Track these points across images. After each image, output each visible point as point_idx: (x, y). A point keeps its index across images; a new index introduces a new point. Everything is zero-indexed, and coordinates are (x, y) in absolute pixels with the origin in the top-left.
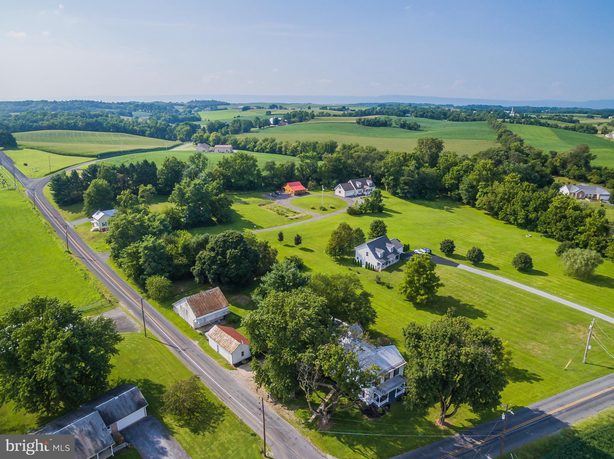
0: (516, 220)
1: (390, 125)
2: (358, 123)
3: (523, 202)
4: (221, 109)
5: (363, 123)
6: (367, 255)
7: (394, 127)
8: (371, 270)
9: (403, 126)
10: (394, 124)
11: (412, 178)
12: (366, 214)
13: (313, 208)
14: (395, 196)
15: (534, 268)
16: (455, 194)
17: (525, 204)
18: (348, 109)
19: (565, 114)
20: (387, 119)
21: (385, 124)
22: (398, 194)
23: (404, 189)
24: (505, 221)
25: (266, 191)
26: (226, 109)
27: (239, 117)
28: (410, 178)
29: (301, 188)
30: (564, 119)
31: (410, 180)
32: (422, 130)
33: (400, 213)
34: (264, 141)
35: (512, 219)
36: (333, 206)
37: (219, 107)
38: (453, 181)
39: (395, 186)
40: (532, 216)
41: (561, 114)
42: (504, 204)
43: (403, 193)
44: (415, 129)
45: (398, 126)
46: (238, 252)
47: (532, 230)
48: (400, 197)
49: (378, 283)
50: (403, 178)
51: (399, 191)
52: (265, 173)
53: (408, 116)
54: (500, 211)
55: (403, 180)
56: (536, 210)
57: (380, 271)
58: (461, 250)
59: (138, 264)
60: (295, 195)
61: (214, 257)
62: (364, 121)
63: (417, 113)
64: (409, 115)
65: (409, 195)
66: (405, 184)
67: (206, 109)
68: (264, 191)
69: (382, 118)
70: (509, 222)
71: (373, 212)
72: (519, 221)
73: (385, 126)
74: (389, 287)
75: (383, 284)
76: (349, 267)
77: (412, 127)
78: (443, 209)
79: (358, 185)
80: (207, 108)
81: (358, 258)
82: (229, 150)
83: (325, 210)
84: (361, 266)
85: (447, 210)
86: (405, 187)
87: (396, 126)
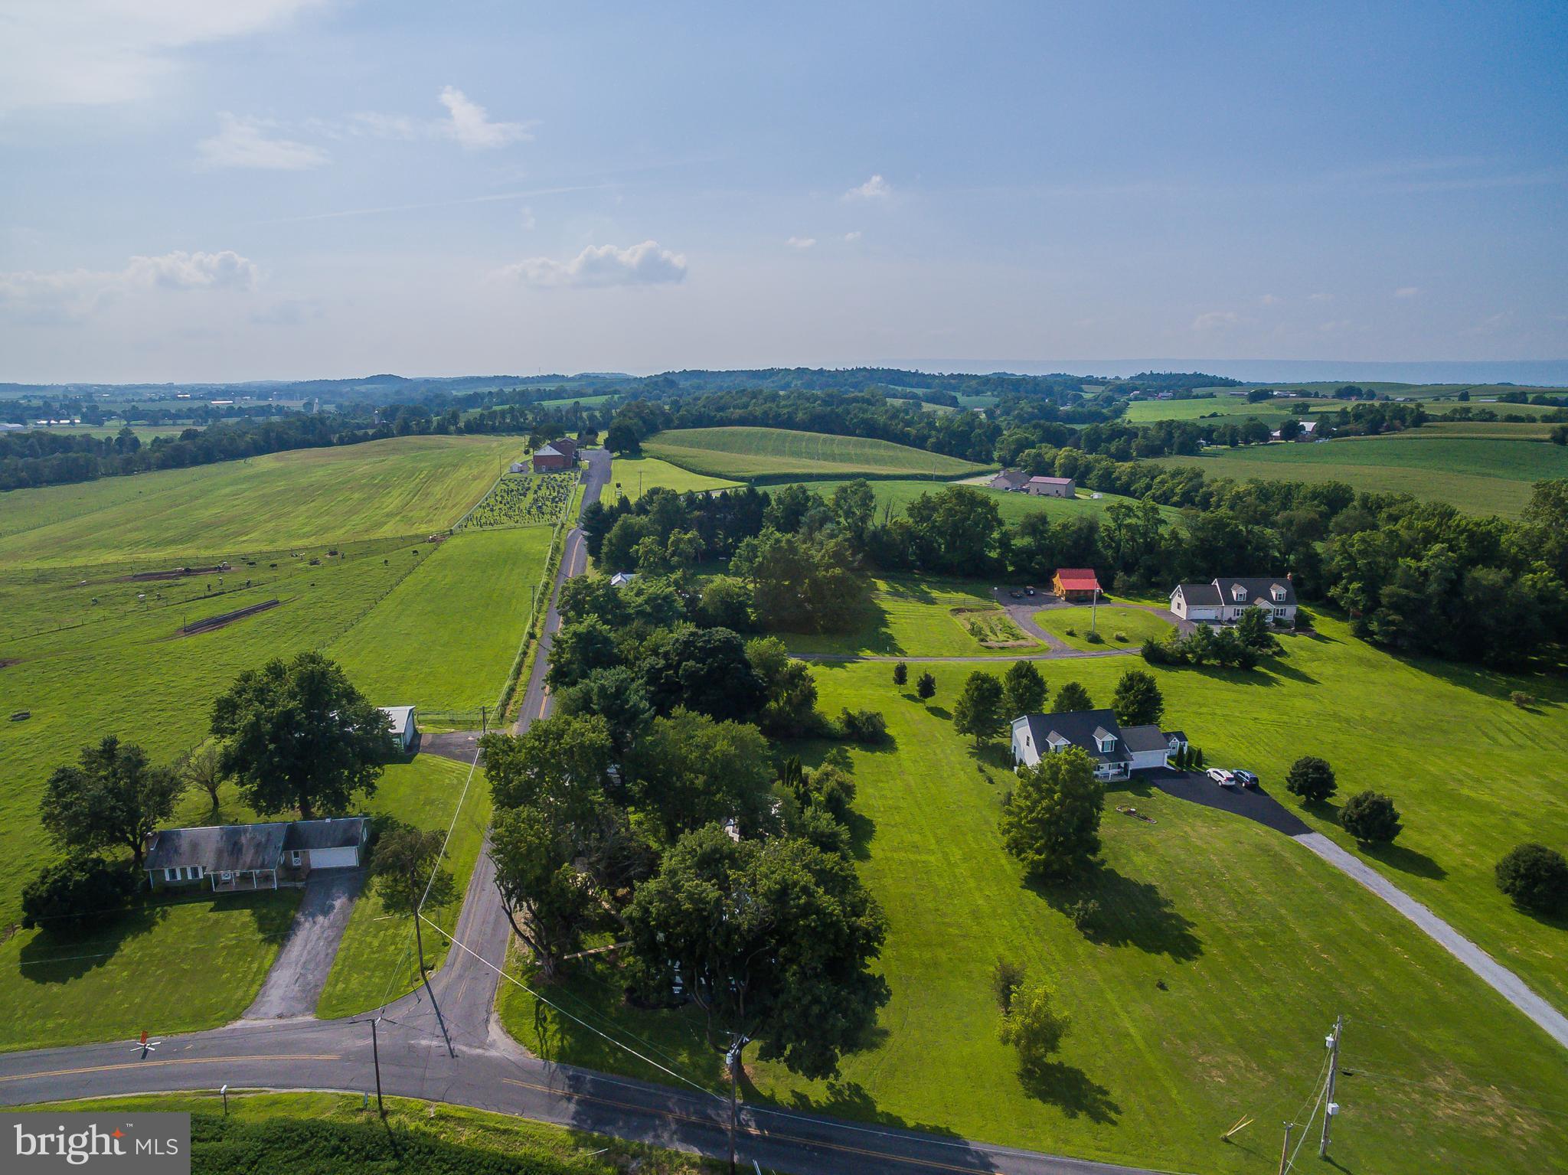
2: (1560, 440)
4: (1196, 397)
11: (1417, 591)
12: (1198, 667)
13: (1071, 633)
14: (1362, 638)
22: (1371, 634)
23: (1390, 623)
26: (1211, 396)
27: (1214, 415)
28: (1411, 593)
29: (1090, 583)
31: (1408, 597)
33: (1313, 682)
34: (1173, 476)
36: (1123, 634)
37: (1196, 391)
39: (1369, 611)
43: (1386, 634)
46: (702, 670)
48: (1378, 645)
50: (1388, 590)
51: (1374, 626)
55: (1388, 596)
58: (1343, 795)
59: (559, 661)
60: (1067, 600)
61: (660, 670)
66: (1396, 607)
67: (1161, 394)
71: (1223, 666)
78: (1509, 698)
79: (1235, 595)
80: (1165, 394)
82: (1062, 491)
83: (1095, 639)
85: (1522, 703)
86: (1393, 618)
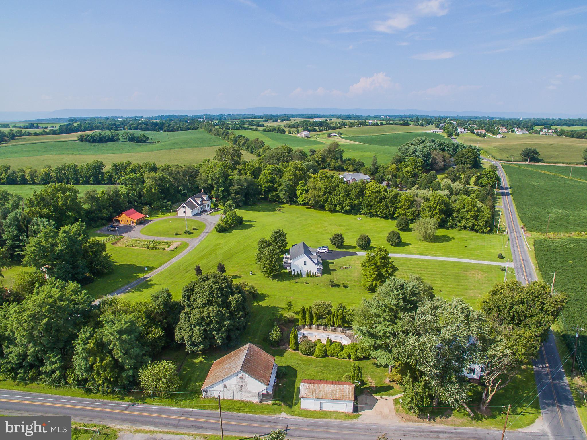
0: (342, 208)
1: (118, 140)
2: (81, 139)
3: (345, 191)
5: (87, 140)
6: (305, 264)
7: (123, 142)
8: (314, 277)
9: (132, 139)
10: (121, 139)
13: (176, 234)
15: (403, 241)
16: (272, 196)
17: (347, 193)
18: (38, 126)
19: (248, 120)
20: (113, 134)
21: (112, 139)
23: (236, 199)
24: (332, 211)
25: (97, 227)
28: (241, 187)
29: (138, 215)
30: (253, 124)
31: (240, 189)
32: (152, 143)
35: (338, 208)
36: (195, 227)
38: (268, 184)
40: (356, 202)
41: (244, 120)
42: (328, 197)
44: (145, 142)
45: (126, 141)
47: (356, 214)
49: (333, 286)
50: (233, 188)
52: (86, 206)
53: (121, 130)
54: (325, 204)
55: (234, 190)
56: (357, 197)
57: (321, 276)
60: (138, 224)
62: (87, 137)
63: (130, 126)
64: (121, 128)
65: (240, 204)
66: (237, 193)
68: (94, 227)
69: (108, 133)
70: (334, 211)
72: (346, 208)
73: (113, 141)
74: (346, 287)
75: (337, 286)
76: (294, 281)
77: (141, 140)
78: (275, 210)
79: (199, 202)
81: (294, 270)
83: (190, 233)
84: (301, 276)
85: (279, 211)
86: (237, 196)
87: (124, 140)
